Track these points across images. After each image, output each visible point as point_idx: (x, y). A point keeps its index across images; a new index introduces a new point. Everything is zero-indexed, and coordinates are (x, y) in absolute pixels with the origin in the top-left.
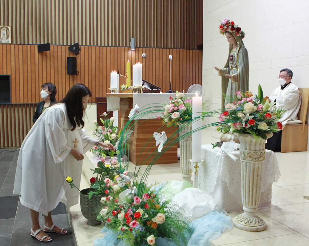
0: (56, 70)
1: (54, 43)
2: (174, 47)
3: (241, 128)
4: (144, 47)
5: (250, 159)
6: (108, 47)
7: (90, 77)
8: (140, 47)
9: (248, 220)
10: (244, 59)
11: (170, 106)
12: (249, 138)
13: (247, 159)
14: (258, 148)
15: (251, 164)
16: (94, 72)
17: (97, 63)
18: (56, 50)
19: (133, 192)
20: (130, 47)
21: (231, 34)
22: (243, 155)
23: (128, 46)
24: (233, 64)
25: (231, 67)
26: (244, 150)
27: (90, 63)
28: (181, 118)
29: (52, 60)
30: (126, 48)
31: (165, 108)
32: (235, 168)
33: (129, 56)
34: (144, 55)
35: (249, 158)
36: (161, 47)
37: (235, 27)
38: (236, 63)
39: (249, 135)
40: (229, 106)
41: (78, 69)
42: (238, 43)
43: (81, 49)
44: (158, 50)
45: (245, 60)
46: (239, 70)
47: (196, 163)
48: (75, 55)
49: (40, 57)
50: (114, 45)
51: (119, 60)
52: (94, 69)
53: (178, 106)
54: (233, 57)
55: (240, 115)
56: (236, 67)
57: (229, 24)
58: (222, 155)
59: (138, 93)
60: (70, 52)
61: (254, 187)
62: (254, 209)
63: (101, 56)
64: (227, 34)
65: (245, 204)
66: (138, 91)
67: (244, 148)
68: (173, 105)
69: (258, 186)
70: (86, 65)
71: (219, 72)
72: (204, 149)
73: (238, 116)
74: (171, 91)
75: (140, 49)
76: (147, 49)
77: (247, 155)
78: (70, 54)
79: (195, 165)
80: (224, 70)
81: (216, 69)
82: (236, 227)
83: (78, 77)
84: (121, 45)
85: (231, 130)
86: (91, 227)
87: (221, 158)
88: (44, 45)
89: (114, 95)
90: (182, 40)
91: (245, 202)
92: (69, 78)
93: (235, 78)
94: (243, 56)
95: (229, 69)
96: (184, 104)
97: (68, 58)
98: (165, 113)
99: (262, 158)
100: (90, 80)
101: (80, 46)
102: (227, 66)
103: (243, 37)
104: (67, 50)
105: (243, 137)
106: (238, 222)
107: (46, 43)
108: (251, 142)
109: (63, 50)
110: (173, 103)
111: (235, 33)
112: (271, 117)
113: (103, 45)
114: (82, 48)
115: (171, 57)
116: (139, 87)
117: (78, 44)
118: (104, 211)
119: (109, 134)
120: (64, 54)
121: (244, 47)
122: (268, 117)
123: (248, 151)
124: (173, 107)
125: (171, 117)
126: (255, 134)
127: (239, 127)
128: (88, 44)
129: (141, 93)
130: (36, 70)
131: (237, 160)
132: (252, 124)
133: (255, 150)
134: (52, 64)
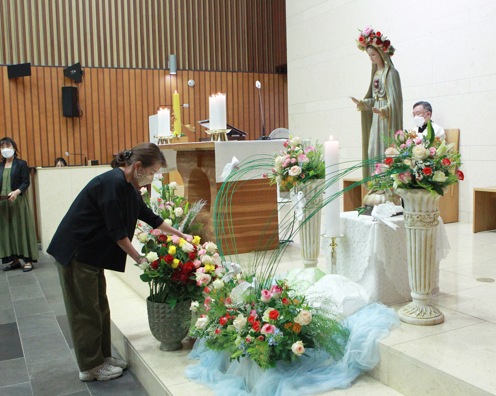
0: (42, 109)
1: (36, 63)
2: (239, 70)
3: (409, 181)
4: (190, 69)
5: (420, 225)
6: (131, 70)
7: (102, 120)
8: (184, 69)
9: (421, 310)
10: (396, 86)
11: (284, 157)
12: (419, 194)
13: (416, 225)
14: (430, 208)
15: (422, 231)
16: (108, 111)
17: (114, 97)
18: (40, 75)
19: (253, 285)
20: (169, 70)
21: (376, 49)
22: (409, 220)
23: (164, 67)
24: (379, 93)
25: (376, 98)
26: (411, 212)
27: (101, 97)
28: (304, 175)
29: (35, 91)
30: (162, 71)
31: (277, 160)
32: (392, 241)
33: (166, 84)
34: (191, 82)
35: (419, 223)
36: (217, 70)
37: (383, 39)
38: (384, 92)
39: (419, 190)
40: (390, 151)
41: (82, 106)
42: (386, 62)
43: (86, 73)
44: (213, 74)
45: (396, 88)
46: (390, 101)
47: (333, 238)
48: (75, 82)
49: (13, 86)
50: (140, 66)
51: (150, 92)
52: (109, 106)
53: (296, 158)
54: (379, 83)
55: (407, 162)
56: (385, 97)
57: (374, 35)
58: (375, 224)
59: (221, 140)
60: (66, 78)
61: (427, 263)
62: (427, 294)
63: (120, 84)
64: (369, 49)
65: (415, 289)
66: (221, 138)
67: (411, 210)
68: (289, 155)
69: (432, 261)
70: (95, 100)
71: (358, 105)
72: (342, 219)
73: (405, 164)
74: (265, 138)
75: (185, 73)
76: (197, 73)
77: (416, 219)
78: (66, 82)
79: (331, 242)
80: (365, 102)
81: (354, 100)
82: (404, 322)
83: (81, 121)
84: (152, 67)
85: (395, 185)
86: (168, 353)
87: (374, 229)
88: (19, 66)
89: (170, 147)
90: (252, 58)
91: (414, 285)
92: (65, 123)
93: (384, 113)
94: (394, 82)
95: (371, 101)
96: (303, 153)
97: (63, 88)
98: (276, 169)
99: (436, 223)
100: (103, 126)
101: (83, 67)
102: (370, 95)
103: (392, 54)
104: (61, 74)
105: (411, 193)
106: (406, 314)
107: (22, 62)
108: (422, 199)
109: (54, 74)
110: (289, 153)
111: (382, 49)
112: (450, 163)
113: (122, 66)
114: (87, 71)
115: (258, 84)
116: (221, 131)
117: (79, 64)
118: (202, 322)
119: (170, 208)
120: (56, 82)
121: (394, 69)
122: (447, 164)
123: (417, 213)
124: (289, 159)
125: (288, 173)
126: (430, 188)
127: (407, 179)
128: (96, 65)
129: (225, 140)
130: (6, 111)
131: (397, 228)
132: (428, 174)
133: (427, 212)
134: (35, 100)
